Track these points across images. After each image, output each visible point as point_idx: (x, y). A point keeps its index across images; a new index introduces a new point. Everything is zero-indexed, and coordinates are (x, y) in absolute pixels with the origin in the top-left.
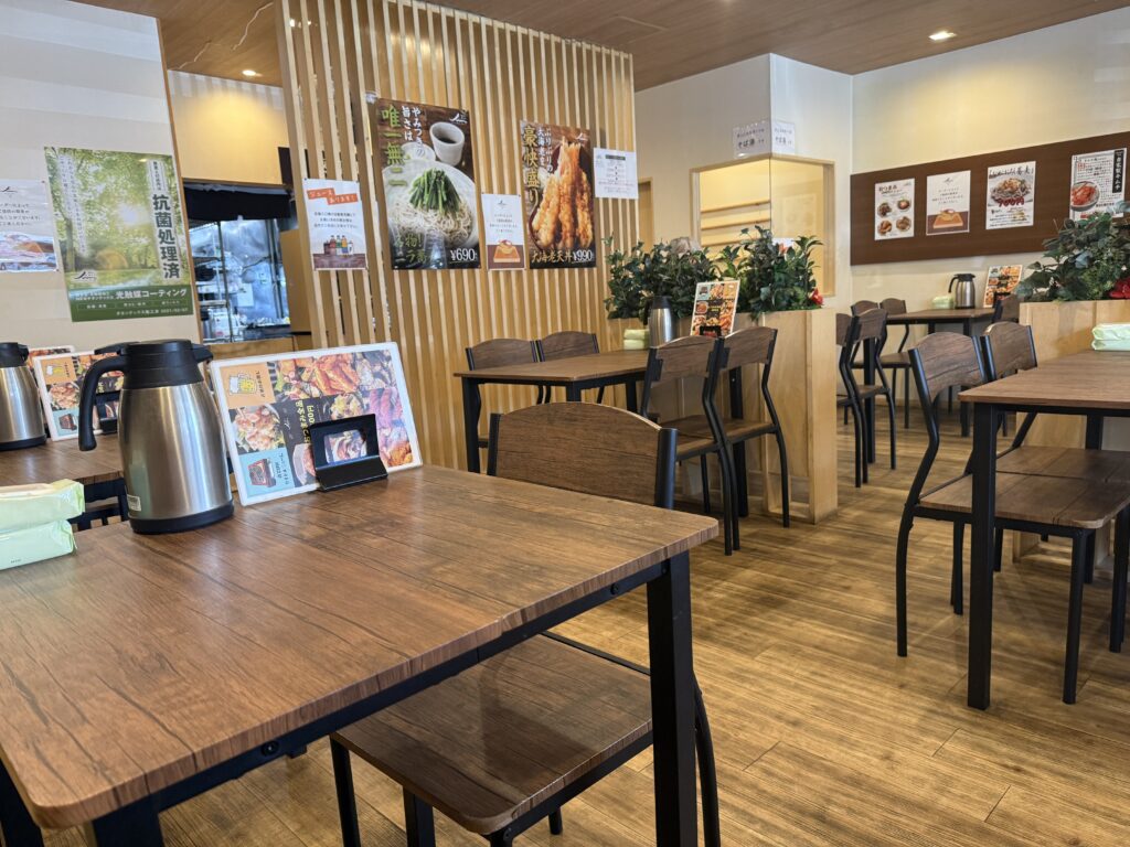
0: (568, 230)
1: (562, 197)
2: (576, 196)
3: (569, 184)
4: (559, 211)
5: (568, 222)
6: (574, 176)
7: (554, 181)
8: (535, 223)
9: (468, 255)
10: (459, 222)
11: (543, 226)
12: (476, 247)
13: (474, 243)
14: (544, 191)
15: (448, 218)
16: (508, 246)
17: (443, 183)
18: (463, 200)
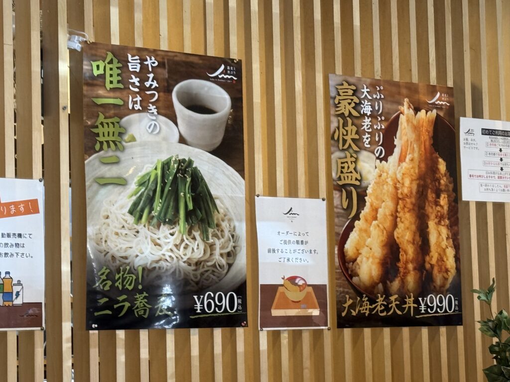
0: (411, 258)
1: (400, 202)
2: (427, 199)
3: (414, 178)
4: (395, 226)
5: (411, 245)
6: (423, 165)
7: (388, 174)
8: (349, 246)
9: (225, 302)
10: (212, 246)
11: (364, 251)
12: (241, 289)
13: (238, 280)
14: (369, 191)
15: (194, 238)
16: (299, 286)
17: (189, 180)
18: (221, 208)
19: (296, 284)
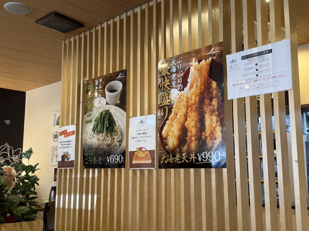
0: (194, 134)
1: (189, 108)
2: (204, 103)
3: (197, 95)
4: (186, 119)
5: (194, 128)
6: (202, 87)
7: (184, 96)
8: (164, 132)
9: (118, 159)
10: (113, 139)
11: (170, 134)
12: (124, 154)
13: (123, 150)
14: (174, 106)
15: (108, 137)
16: (143, 151)
17: (108, 116)
18: (117, 124)
19: (142, 151)
